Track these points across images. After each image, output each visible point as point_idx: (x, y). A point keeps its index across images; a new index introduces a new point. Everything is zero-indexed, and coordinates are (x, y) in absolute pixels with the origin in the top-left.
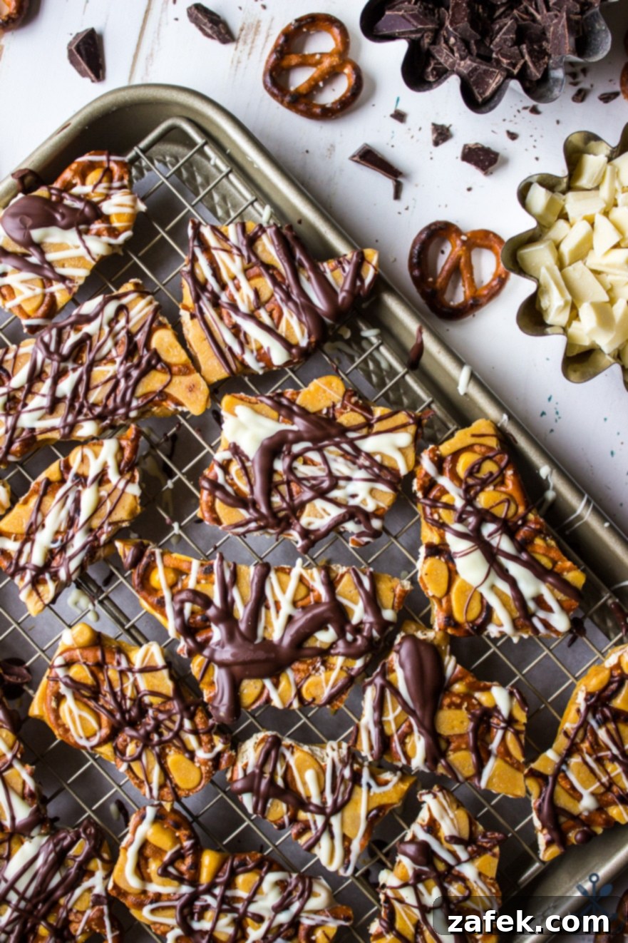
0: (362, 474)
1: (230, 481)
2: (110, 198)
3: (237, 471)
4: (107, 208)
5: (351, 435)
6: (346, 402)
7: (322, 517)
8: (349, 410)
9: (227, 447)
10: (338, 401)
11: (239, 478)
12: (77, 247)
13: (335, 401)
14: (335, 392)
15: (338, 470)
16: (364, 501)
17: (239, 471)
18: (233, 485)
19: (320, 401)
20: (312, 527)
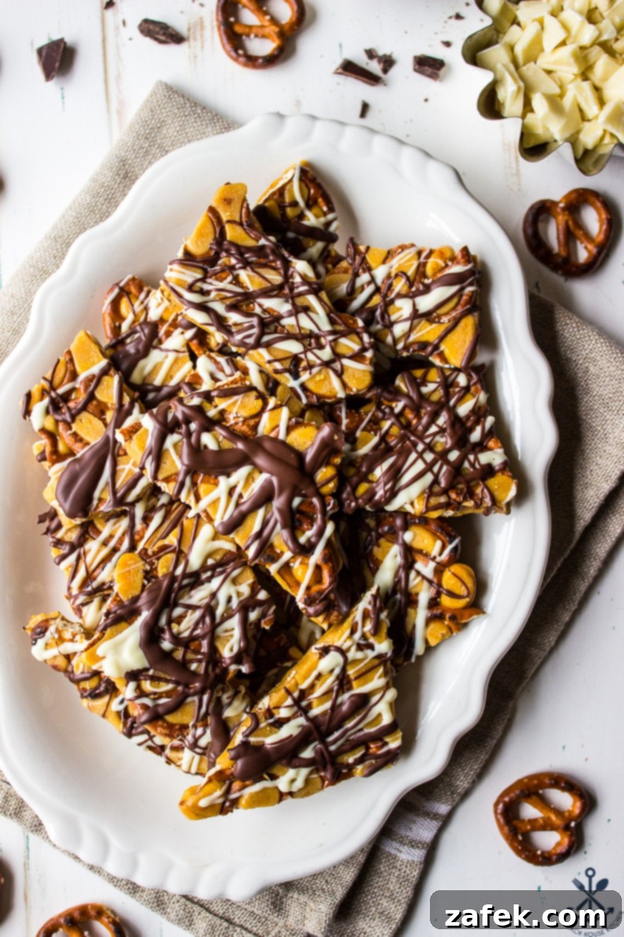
0: (216, 582)
1: (156, 696)
2: (149, 308)
3: (151, 685)
4: (154, 315)
5: (179, 571)
6: (148, 560)
7: (232, 636)
8: (156, 562)
9: (125, 682)
10: (144, 565)
11: (158, 687)
12: (167, 357)
13: (142, 568)
14: (135, 563)
15: (201, 600)
16: (239, 594)
17: (153, 683)
18: (160, 696)
19: (134, 580)
20: (236, 650)
